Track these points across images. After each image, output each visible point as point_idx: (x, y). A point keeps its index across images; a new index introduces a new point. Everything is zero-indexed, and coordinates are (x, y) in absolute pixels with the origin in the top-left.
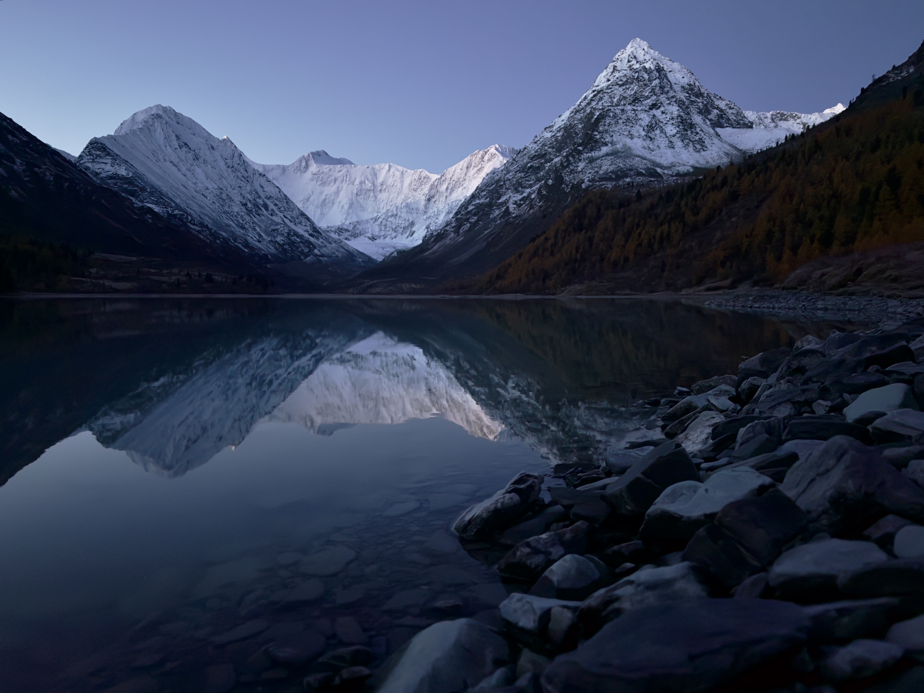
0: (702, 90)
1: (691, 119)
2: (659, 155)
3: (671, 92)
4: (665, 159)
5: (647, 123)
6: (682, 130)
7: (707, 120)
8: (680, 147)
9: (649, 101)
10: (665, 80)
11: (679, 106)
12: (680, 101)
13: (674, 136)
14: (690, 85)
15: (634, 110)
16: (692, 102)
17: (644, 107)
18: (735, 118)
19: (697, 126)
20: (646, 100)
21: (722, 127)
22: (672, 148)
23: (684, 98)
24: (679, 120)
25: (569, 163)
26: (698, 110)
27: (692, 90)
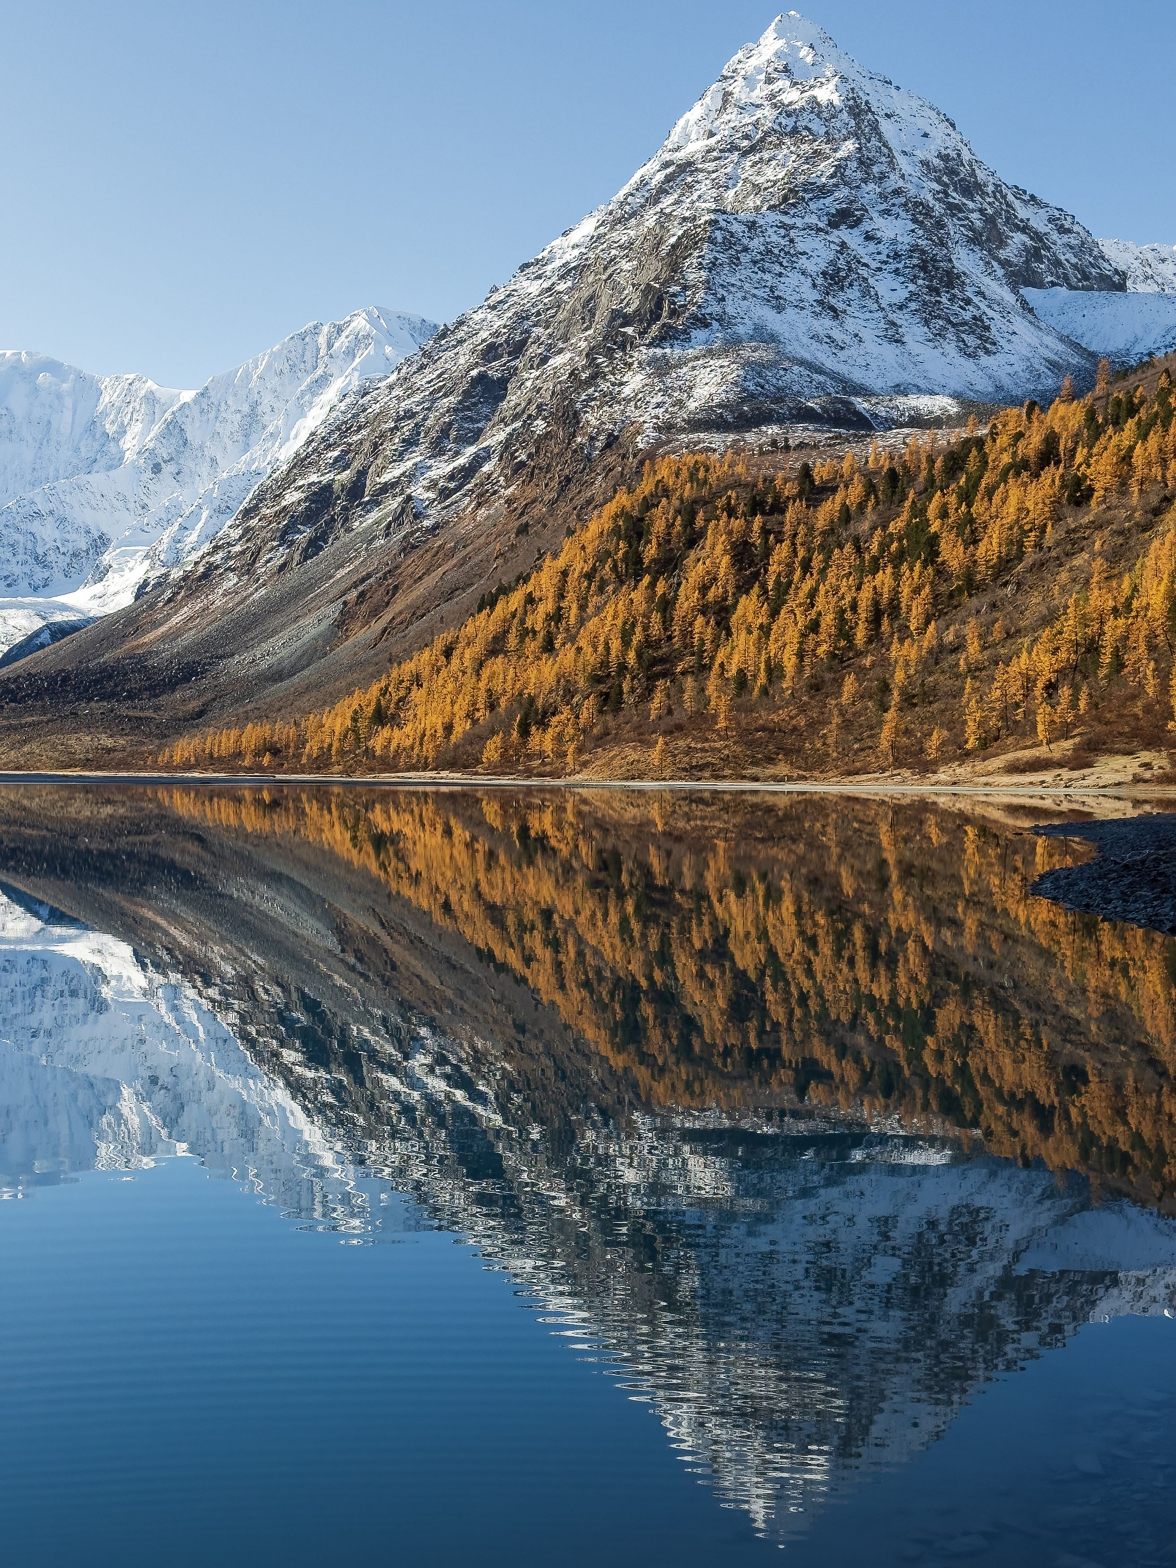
0: (981, 176)
1: (950, 261)
2: (861, 361)
3: (891, 175)
4: (877, 372)
5: (823, 266)
6: (925, 290)
7: (994, 263)
8: (921, 339)
9: (828, 201)
10: (874, 142)
11: (915, 221)
12: (917, 204)
13: (901, 308)
14: (945, 158)
15: (784, 226)
16: (954, 209)
17: (813, 220)
18: (1074, 260)
19: (967, 281)
20: (818, 198)
21: (1039, 284)
22: (897, 341)
23: (929, 197)
24: (915, 261)
25: (597, 375)
26: (970, 234)
27: (952, 172)
